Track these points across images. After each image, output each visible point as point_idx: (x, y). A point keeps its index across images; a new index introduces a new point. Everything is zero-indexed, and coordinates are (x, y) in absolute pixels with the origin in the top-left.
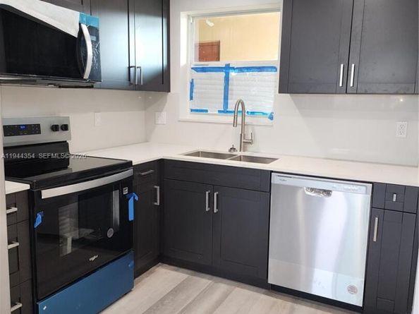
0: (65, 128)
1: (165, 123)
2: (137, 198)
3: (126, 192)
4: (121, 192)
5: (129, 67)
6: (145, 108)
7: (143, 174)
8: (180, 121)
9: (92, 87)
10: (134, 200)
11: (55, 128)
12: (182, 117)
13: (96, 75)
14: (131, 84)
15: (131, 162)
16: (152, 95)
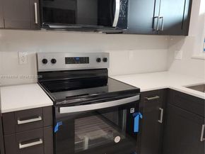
0: (105, 60)
1: (181, 58)
2: (141, 117)
3: (132, 111)
4: (129, 111)
5: (154, 18)
6: (168, 47)
7: (149, 99)
8: (192, 58)
9: (121, 33)
10: (140, 118)
11: (99, 60)
12: (195, 55)
13: (123, 24)
14: (154, 30)
15: (139, 89)
16: (173, 38)
